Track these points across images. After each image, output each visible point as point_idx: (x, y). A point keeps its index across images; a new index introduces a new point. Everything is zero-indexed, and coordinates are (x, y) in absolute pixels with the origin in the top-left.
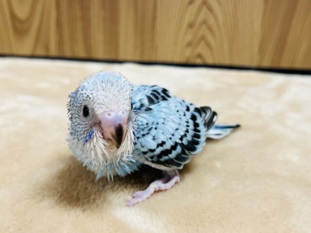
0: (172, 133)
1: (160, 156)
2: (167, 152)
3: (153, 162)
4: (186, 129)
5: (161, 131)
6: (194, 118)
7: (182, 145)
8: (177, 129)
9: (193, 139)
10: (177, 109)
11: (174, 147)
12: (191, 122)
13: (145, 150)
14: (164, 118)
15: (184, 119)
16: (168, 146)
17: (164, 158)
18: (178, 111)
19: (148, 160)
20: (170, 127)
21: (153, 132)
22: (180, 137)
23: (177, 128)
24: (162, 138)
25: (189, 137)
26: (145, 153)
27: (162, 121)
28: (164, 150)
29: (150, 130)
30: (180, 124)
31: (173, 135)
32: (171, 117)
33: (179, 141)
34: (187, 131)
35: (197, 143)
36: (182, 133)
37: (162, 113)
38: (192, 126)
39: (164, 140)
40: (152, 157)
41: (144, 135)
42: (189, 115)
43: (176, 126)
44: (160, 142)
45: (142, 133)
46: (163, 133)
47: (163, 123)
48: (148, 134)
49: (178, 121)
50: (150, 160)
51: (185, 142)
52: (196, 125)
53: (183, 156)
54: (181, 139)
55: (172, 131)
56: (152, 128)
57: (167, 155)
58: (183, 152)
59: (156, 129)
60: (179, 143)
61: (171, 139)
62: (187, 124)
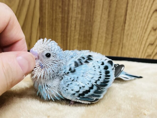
0: (89, 80)
4: (99, 76)
8: (92, 78)
10: (93, 65)
11: (91, 88)
12: (103, 72)
15: (98, 70)
16: (87, 88)
17: (86, 95)
18: (94, 67)
22: (95, 81)
23: (92, 77)
25: (102, 80)
26: (74, 94)
30: (94, 74)
33: (95, 84)
36: (97, 79)
38: (103, 74)
39: (84, 85)
42: (102, 67)
47: (83, 76)
51: (98, 83)
52: (107, 72)
54: (96, 82)
57: (87, 93)
61: (88, 84)
62: (100, 73)
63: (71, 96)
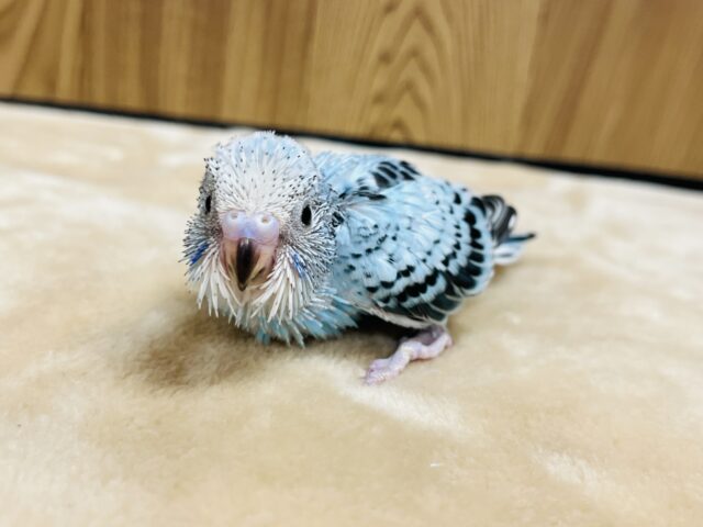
0: (427, 249)
1: (402, 297)
2: (416, 289)
3: (387, 310)
4: (454, 242)
5: (404, 244)
6: (470, 219)
7: (447, 275)
8: (437, 242)
9: (469, 264)
10: (436, 198)
11: (431, 280)
12: (465, 227)
13: (372, 283)
14: (410, 218)
15: (451, 221)
16: (418, 276)
18: (437, 203)
19: (377, 305)
20: (424, 235)
21: (389, 246)
22: (443, 258)
23: (436, 238)
24: (407, 259)
25: (462, 259)
26: (372, 290)
27: (406, 222)
28: (411, 284)
29: (382, 240)
30: (442, 231)
31: (429, 253)
32: (426, 215)
33: (442, 267)
34: (457, 246)
35: (478, 272)
36: (448, 251)
37: (407, 206)
38: (466, 237)
39: (412, 263)
40: (386, 300)
41: (369, 251)
42: (460, 211)
43: (434, 235)
44: (404, 268)
45: (366, 246)
46: (408, 249)
48: (377, 248)
49: (437, 222)
50: (381, 304)
51: (453, 268)
52: (475, 234)
53: (449, 297)
54: (446, 263)
55: (428, 246)
56: (386, 236)
57: (416, 295)
58: (449, 290)
59: (394, 238)
60: (441, 272)
61: (424, 261)
62: (458, 231)
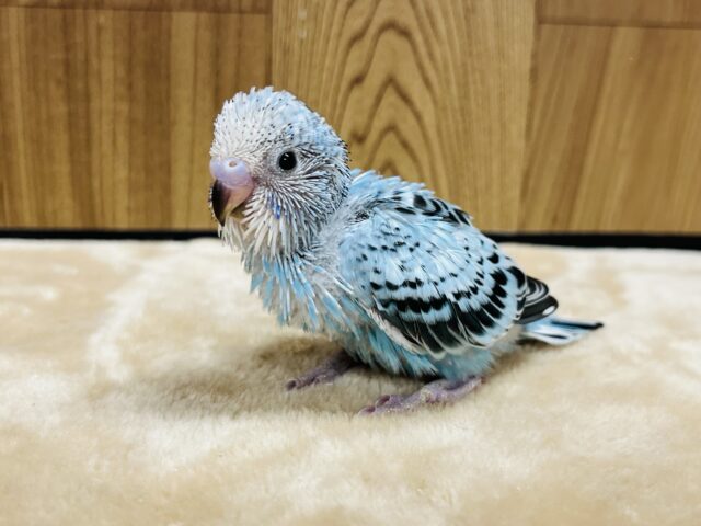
0: (442, 276)
1: (404, 304)
2: (419, 305)
4: (473, 285)
5: (421, 262)
6: (500, 278)
7: (455, 307)
8: (454, 275)
9: (481, 310)
10: (466, 244)
11: (438, 303)
12: (489, 283)
13: (378, 280)
14: (434, 245)
15: (476, 268)
16: (426, 293)
17: (410, 315)
18: (467, 248)
20: (442, 264)
21: (403, 253)
22: (456, 291)
23: (455, 272)
24: (418, 274)
25: (475, 302)
26: (375, 286)
27: (429, 246)
28: (415, 298)
29: (400, 244)
30: (462, 269)
31: (442, 280)
32: (449, 251)
33: (453, 299)
34: (475, 290)
35: (490, 324)
36: (463, 288)
38: (487, 288)
39: (422, 279)
40: (386, 304)
41: (385, 248)
42: (489, 267)
43: (454, 269)
44: (413, 280)
45: (384, 243)
46: (423, 267)
47: (429, 252)
48: (393, 250)
49: (461, 263)
51: (463, 305)
52: (499, 291)
53: (450, 331)
54: (457, 296)
55: (442, 273)
56: (404, 244)
57: (417, 311)
58: (453, 323)
59: (411, 250)
60: (449, 301)
61: (436, 284)
62: (479, 278)
63: (363, 287)
